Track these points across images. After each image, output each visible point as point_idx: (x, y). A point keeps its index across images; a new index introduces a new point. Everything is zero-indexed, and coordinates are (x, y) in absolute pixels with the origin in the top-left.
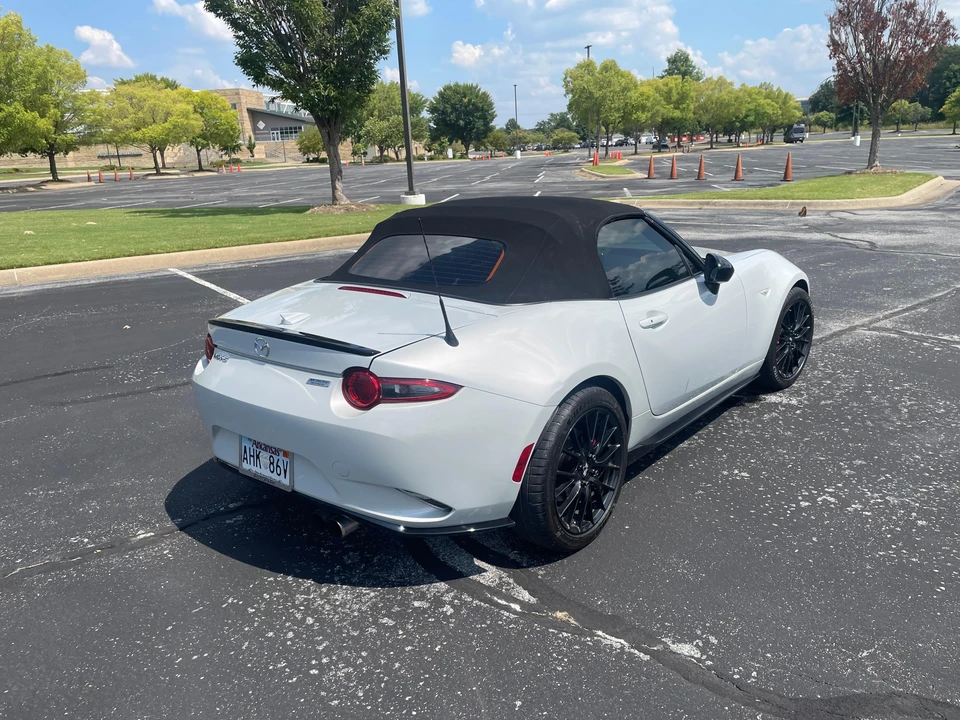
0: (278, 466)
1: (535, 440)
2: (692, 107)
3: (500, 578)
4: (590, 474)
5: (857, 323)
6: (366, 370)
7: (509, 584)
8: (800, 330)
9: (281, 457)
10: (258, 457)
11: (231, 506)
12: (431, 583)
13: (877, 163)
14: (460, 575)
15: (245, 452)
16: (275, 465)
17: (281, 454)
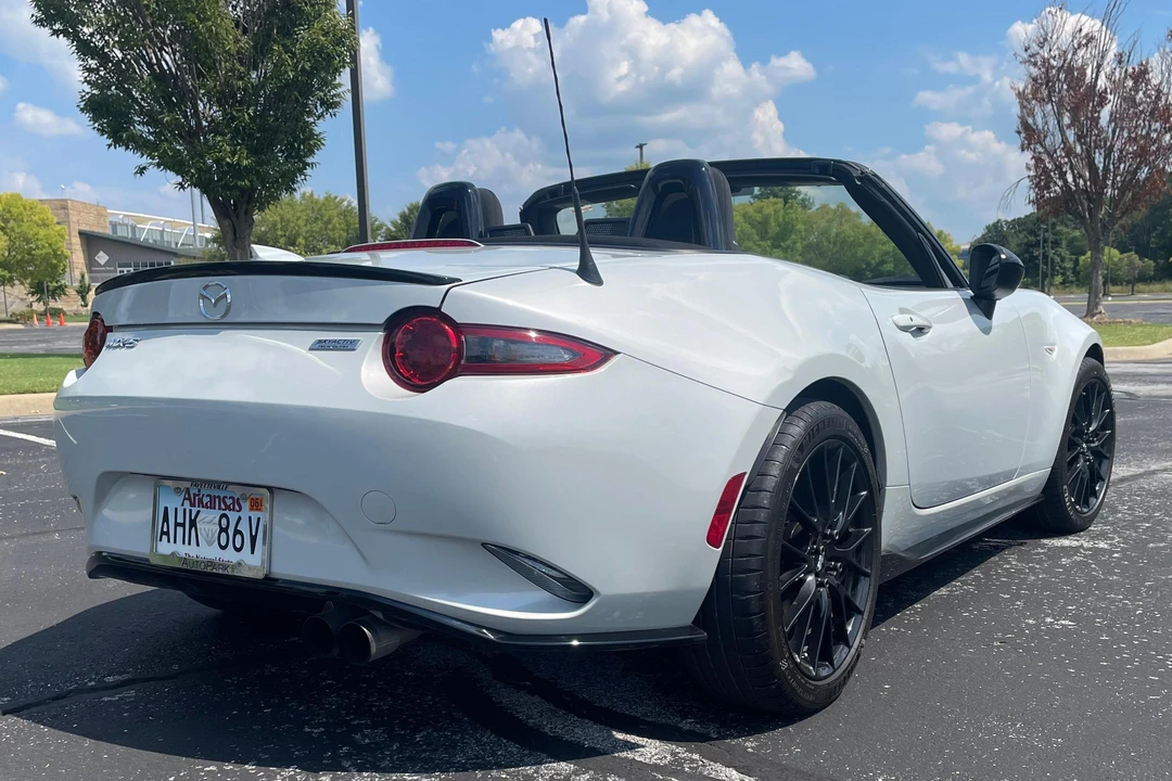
0: (237, 532)
1: (747, 467)
2: (799, 246)
3: (674, 754)
4: (826, 568)
5: (1153, 467)
6: (435, 312)
7: (693, 761)
8: (1095, 434)
9: (246, 512)
10: (193, 524)
11: (110, 679)
12: (541, 763)
13: (1101, 308)
14: (593, 752)
15: (166, 519)
16: (231, 532)
17: (246, 505)
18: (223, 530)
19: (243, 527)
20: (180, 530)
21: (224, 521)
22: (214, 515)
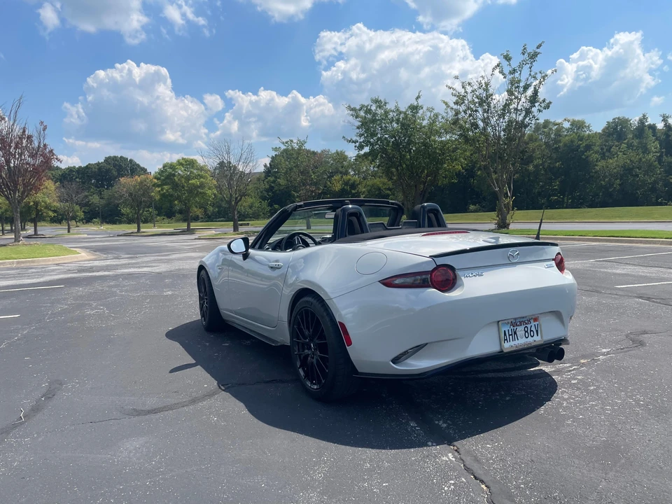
0: (531, 331)
10: (515, 333)
13: (22, 238)
15: (505, 335)
16: (529, 331)
17: (532, 321)
18: (526, 332)
19: (533, 329)
20: (511, 337)
21: (526, 329)
22: (522, 327)
